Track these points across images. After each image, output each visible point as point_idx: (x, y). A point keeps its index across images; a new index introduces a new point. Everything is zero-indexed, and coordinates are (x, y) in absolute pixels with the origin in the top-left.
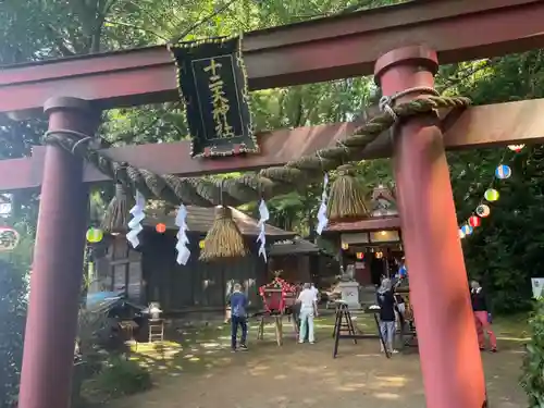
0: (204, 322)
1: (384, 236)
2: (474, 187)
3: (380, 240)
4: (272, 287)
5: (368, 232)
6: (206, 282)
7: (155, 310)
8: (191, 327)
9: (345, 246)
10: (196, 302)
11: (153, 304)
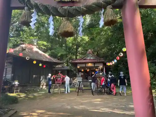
0: (33, 89)
1: (90, 65)
2: (117, 51)
3: (89, 66)
4: (58, 76)
5: (85, 63)
6: (34, 76)
7: (16, 83)
8: (28, 90)
9: (78, 67)
10: (30, 82)
11: (16, 81)
